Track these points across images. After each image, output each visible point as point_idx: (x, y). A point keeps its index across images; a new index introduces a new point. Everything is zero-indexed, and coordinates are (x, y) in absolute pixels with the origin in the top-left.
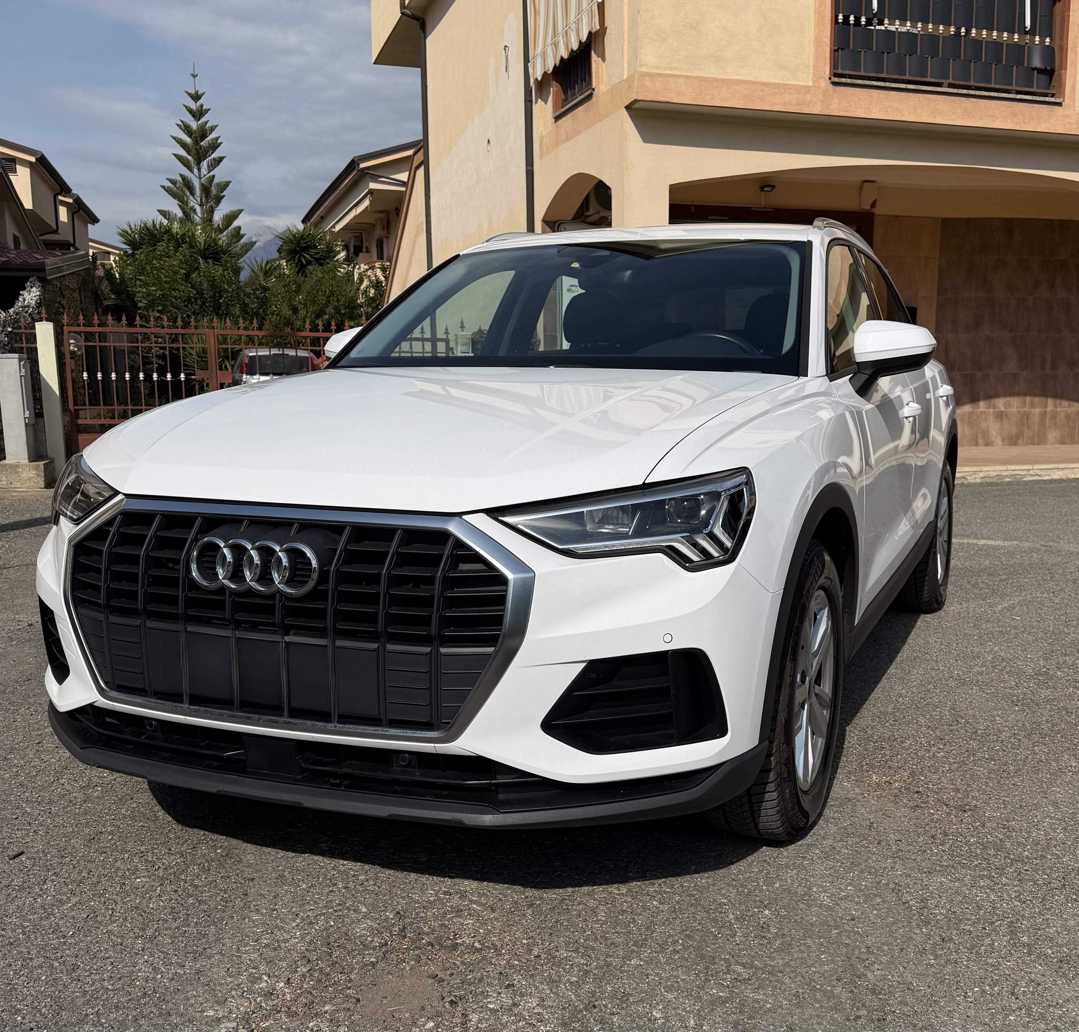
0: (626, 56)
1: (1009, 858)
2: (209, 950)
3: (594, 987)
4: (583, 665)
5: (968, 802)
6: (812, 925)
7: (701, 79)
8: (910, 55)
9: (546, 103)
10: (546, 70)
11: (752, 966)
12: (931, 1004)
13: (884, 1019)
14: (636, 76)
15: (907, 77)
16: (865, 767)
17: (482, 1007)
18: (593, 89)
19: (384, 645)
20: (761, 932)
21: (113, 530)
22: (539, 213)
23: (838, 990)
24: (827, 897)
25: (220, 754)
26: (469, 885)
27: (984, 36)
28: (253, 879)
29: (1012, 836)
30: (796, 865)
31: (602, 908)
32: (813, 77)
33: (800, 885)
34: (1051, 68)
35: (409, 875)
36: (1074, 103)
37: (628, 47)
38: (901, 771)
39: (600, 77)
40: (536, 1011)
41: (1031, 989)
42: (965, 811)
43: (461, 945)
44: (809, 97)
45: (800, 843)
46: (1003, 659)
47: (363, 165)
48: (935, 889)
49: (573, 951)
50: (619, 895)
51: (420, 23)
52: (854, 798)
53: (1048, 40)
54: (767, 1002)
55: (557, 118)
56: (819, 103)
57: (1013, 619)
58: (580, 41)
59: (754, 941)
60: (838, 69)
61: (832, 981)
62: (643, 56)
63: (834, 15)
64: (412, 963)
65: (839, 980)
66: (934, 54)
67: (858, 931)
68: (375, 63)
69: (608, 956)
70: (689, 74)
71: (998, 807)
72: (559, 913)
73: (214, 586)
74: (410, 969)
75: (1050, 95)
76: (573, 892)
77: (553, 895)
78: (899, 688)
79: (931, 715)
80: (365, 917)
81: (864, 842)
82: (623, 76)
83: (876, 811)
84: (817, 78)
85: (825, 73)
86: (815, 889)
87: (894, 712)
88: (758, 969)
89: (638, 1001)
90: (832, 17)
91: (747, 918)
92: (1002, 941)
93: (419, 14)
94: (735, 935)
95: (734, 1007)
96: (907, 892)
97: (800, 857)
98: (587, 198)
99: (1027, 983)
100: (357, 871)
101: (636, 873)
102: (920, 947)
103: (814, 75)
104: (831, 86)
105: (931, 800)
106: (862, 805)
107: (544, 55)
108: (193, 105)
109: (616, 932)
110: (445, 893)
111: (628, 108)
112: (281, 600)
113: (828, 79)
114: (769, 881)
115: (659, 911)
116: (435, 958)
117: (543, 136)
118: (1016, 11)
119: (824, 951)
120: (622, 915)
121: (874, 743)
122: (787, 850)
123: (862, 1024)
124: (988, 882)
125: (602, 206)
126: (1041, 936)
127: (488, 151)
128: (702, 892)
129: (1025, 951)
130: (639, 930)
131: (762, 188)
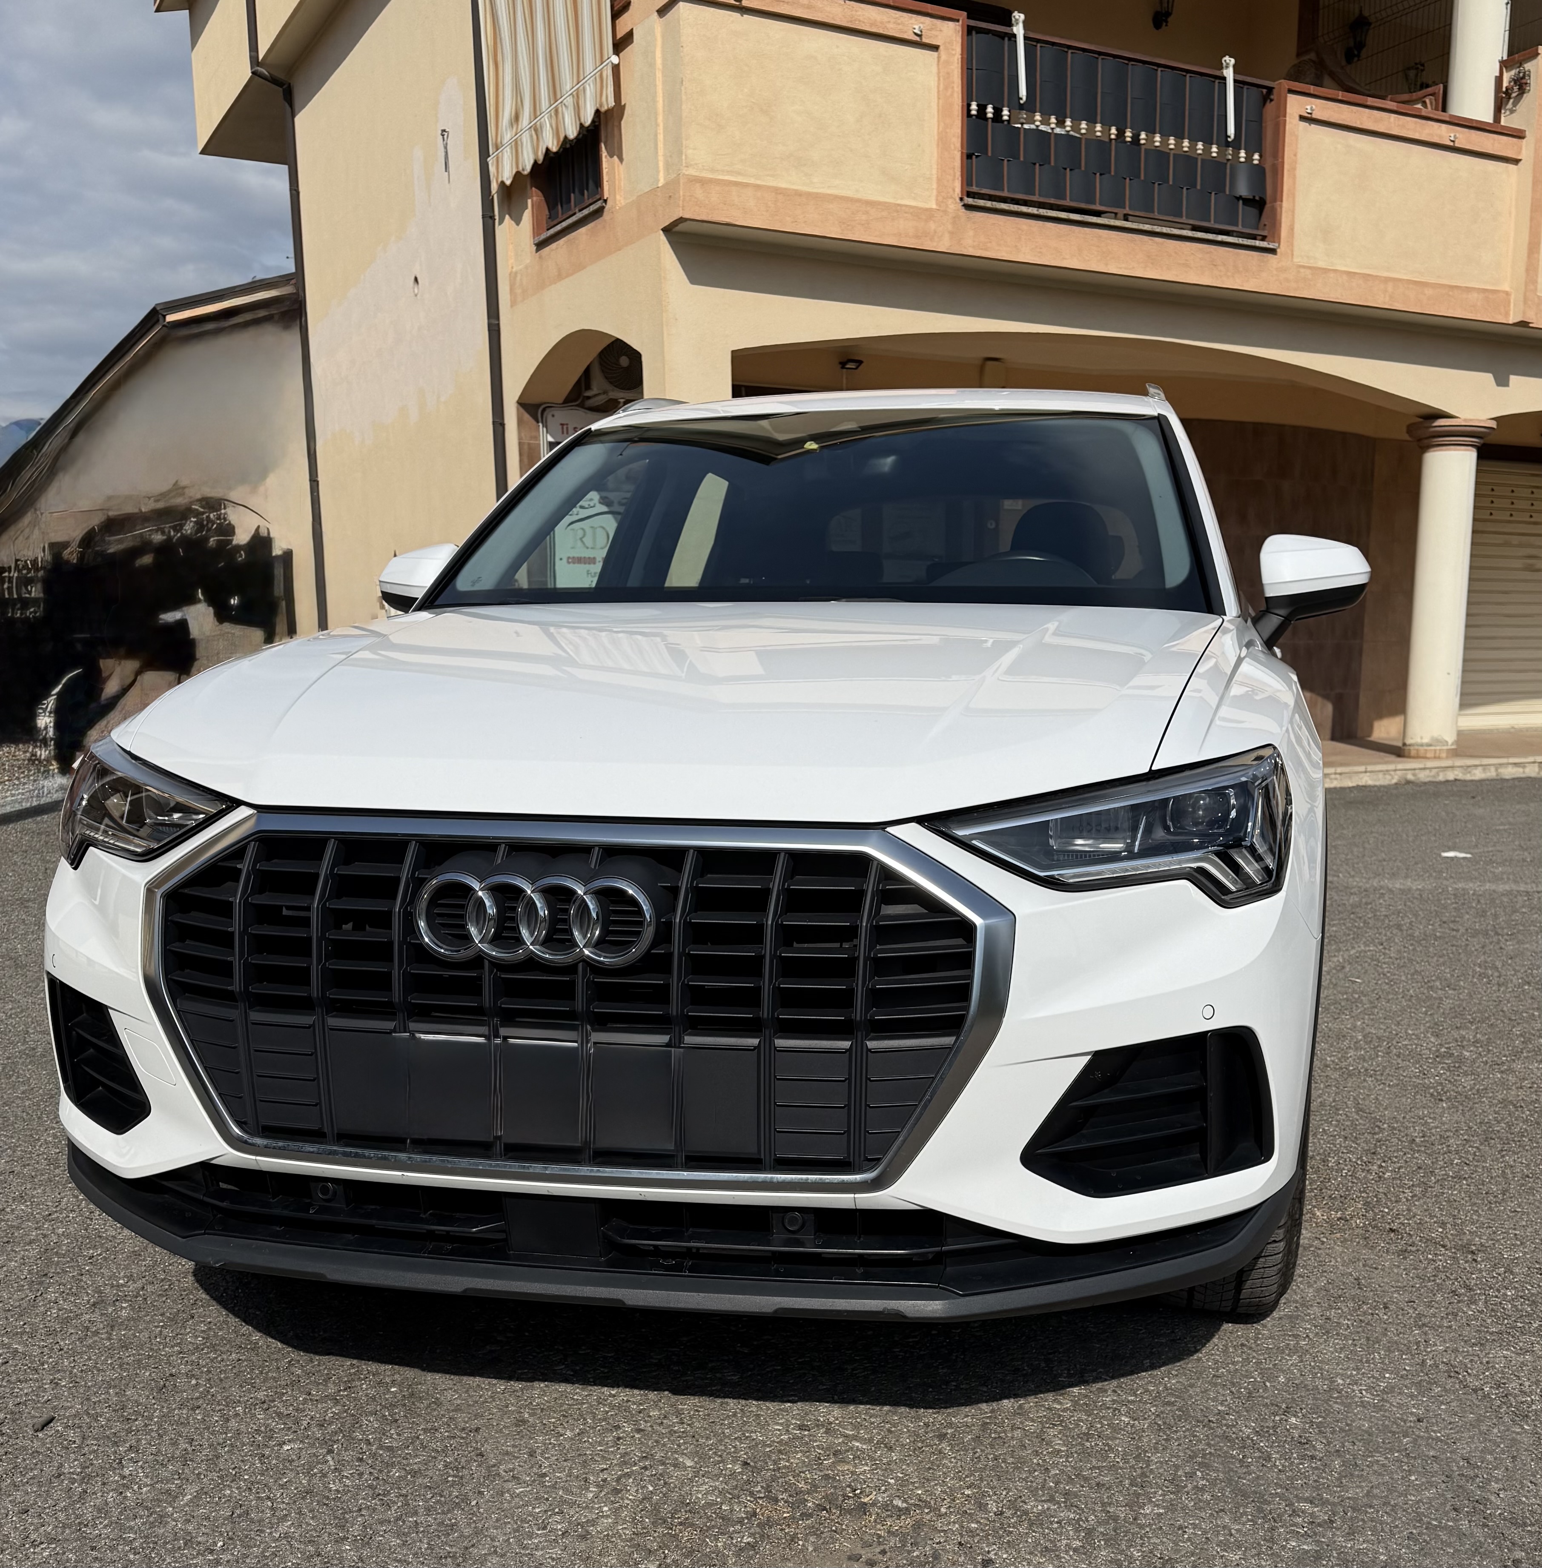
0: (661, 151)
4: (1086, 1059)
5: (1470, 1241)
6: (1369, 1433)
7: (777, 191)
8: (1071, 170)
9: (518, 223)
10: (520, 169)
11: (1324, 1502)
14: (682, 181)
15: (1067, 203)
18: (605, 201)
19: (770, 1040)
20: (1305, 1450)
21: (244, 866)
22: (512, 392)
23: (1465, 1526)
24: (1364, 1391)
25: (463, 1230)
27: (1172, 147)
30: (1291, 1347)
31: (1050, 1432)
32: (937, 196)
33: (1315, 1377)
34: (1260, 198)
36: (1292, 251)
37: (664, 136)
38: (1350, 1202)
39: (617, 183)
42: (1473, 1253)
43: (873, 1506)
44: (932, 226)
47: (170, 318)
48: (1505, 1368)
49: (1048, 1501)
50: (1064, 1410)
51: (284, 91)
53: (1256, 156)
55: (540, 245)
56: (947, 237)
58: (581, 125)
59: (1302, 1464)
60: (972, 185)
61: (1448, 1513)
62: (690, 152)
63: (965, 104)
64: (812, 1540)
65: (1457, 1510)
66: (1104, 170)
67: (1438, 1438)
68: (204, 151)
70: (759, 182)
71: (1514, 1245)
72: (992, 1446)
73: (464, 954)
74: (815, 1550)
75: (1260, 237)
76: (992, 1411)
77: (964, 1417)
80: (697, 1474)
81: (1365, 1308)
82: (658, 181)
84: (944, 198)
85: (954, 190)
88: (1333, 1504)
90: (963, 106)
91: (1272, 1432)
93: (280, 75)
94: (1270, 1458)
96: (1469, 1374)
97: (1288, 1335)
98: (587, 372)
100: (641, 1404)
101: (1068, 1377)
103: (939, 192)
104: (964, 210)
105: (1417, 1241)
107: (516, 145)
109: (1095, 1468)
110: (800, 1428)
111: (666, 230)
112: (586, 974)
113: (958, 200)
114: (1268, 1376)
115: (1138, 1432)
116: (843, 1529)
117: (516, 273)
118: (1213, 111)
119: (1409, 1471)
120: (1087, 1441)
125: (611, 383)
127: (416, 295)
128: (1182, 1399)
130: (1127, 1461)
131: (843, 365)
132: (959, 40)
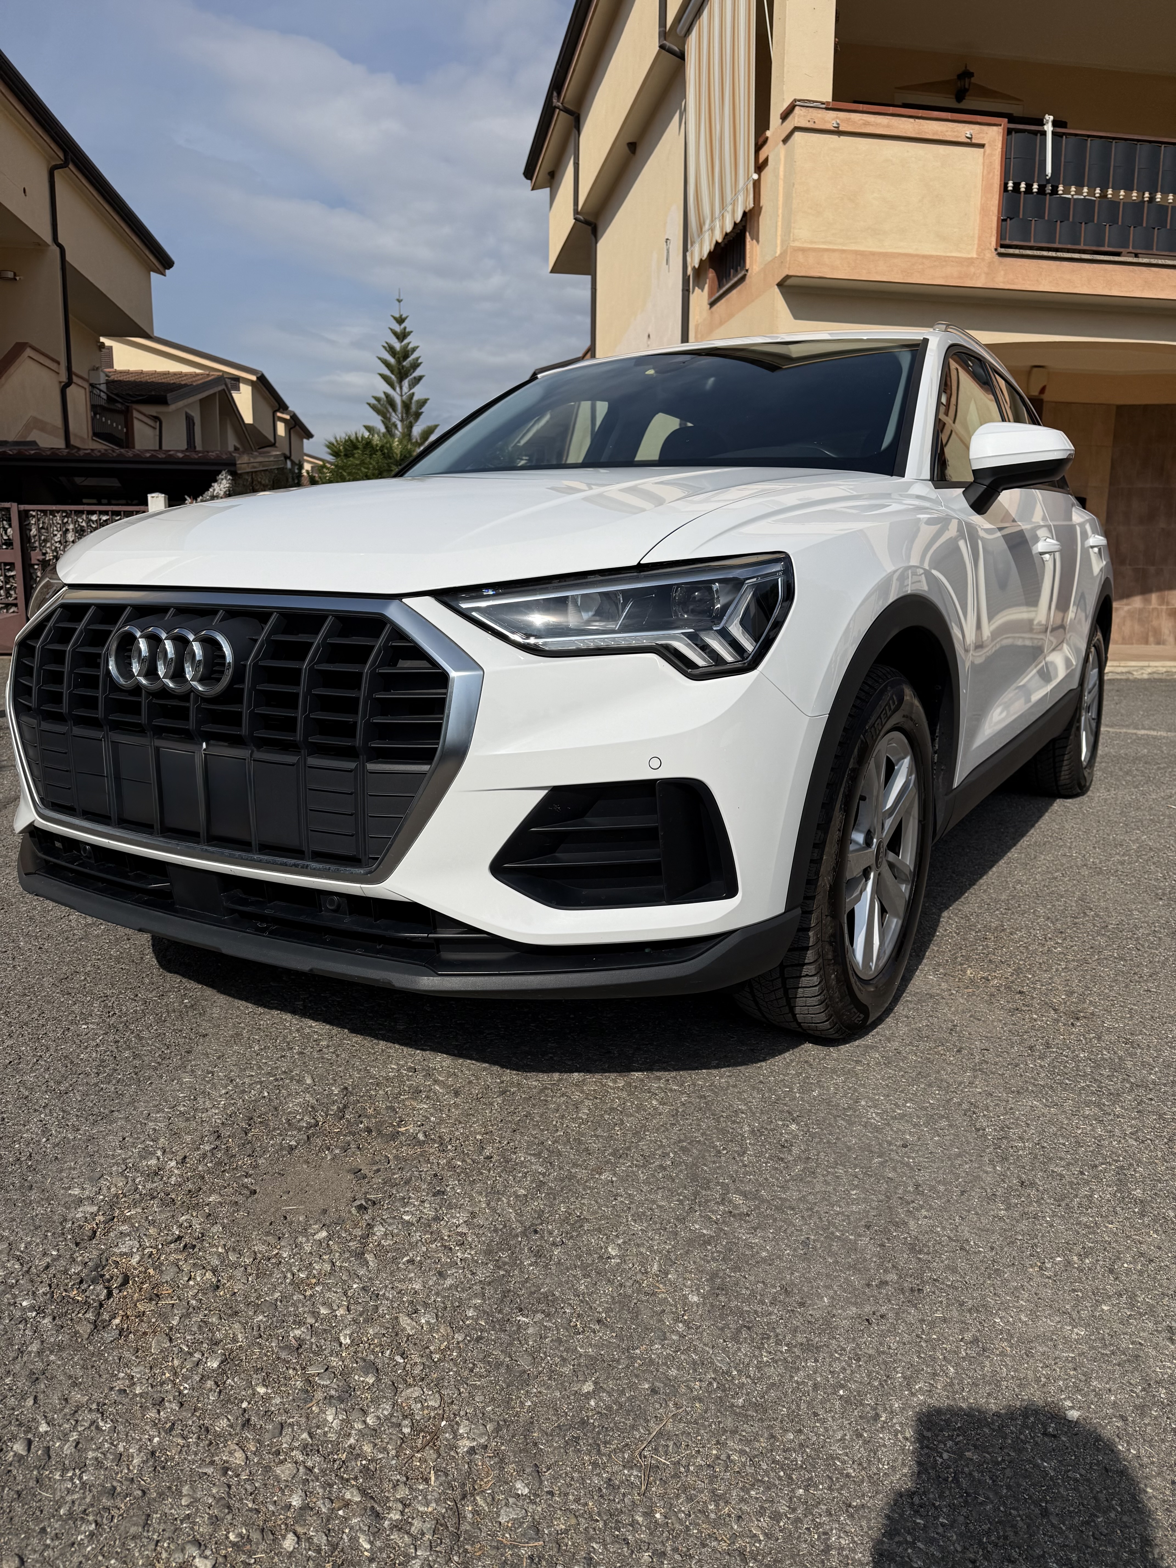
0: (779, 233)
1: (1128, 1081)
2: (116, 1114)
3: (545, 1205)
4: (543, 793)
5: (1084, 1008)
6: (849, 1149)
7: (856, 252)
8: (1086, 223)
9: (702, 290)
10: (703, 256)
11: (756, 1196)
12: (990, 1275)
13: (919, 1290)
14: (789, 252)
15: (1082, 247)
16: (959, 959)
17: (394, 1218)
18: (747, 271)
19: (305, 759)
20: (780, 1152)
21: (49, 626)
23: (863, 1242)
24: (877, 1114)
25: (144, 886)
26: (441, 1061)
27: (1171, 201)
28: (205, 1036)
29: (1136, 1055)
30: (846, 1070)
31: (587, 1102)
32: (977, 249)
33: (845, 1096)
35: (378, 1044)
37: (782, 223)
38: (1004, 966)
39: (754, 258)
40: (459, 1230)
41: (1139, 1267)
42: (1078, 1019)
43: (403, 1134)
44: (972, 270)
45: (857, 1043)
46: (1151, 849)
48: (1023, 1115)
49: (534, 1155)
50: (614, 1089)
51: (593, 228)
52: (938, 995)
54: (763, 1248)
55: (712, 304)
56: (983, 276)
57: (1168, 808)
58: (735, 222)
59: (766, 1163)
60: (1005, 239)
61: (858, 1227)
62: (797, 232)
63: (1003, 183)
64: (337, 1151)
65: (868, 1227)
66: (1113, 221)
67: (908, 1163)
68: (552, 272)
69: (575, 1165)
70: (844, 248)
71: (1122, 1017)
72: (534, 1105)
73: (130, 684)
74: (333, 1159)
76: (560, 1080)
77: (534, 1081)
78: (1019, 874)
79: (1054, 906)
80: (307, 1090)
81: (940, 1048)
82: (776, 253)
83: (963, 1012)
84: (982, 250)
85: (991, 243)
86: (863, 1103)
87: (1008, 900)
88: (763, 1201)
89: (593, 1230)
90: (1001, 184)
91: (766, 1132)
92: (1104, 1193)
93: (591, 219)
94: (744, 1153)
95: (718, 1252)
96: (984, 1115)
97: (853, 1060)
99: (1133, 1257)
101: (641, 1064)
102: (989, 1191)
103: (979, 245)
104: (997, 257)
105: (1035, 1002)
106: (947, 1004)
107: (701, 241)
108: (398, 328)
109: (595, 1135)
110: (409, 1069)
111: (780, 285)
112: (196, 702)
113: (993, 250)
114: (806, 1089)
115: (657, 1113)
116: (367, 1148)
117: (699, 324)
119: (857, 1186)
120: (609, 1114)
121: (976, 932)
122: (839, 1050)
123: (887, 1294)
124: (1096, 1110)
126: (1161, 1190)
127: (648, 346)
128: (717, 1095)
129: (1136, 1210)
130: (624, 1135)
132: (1001, 138)
